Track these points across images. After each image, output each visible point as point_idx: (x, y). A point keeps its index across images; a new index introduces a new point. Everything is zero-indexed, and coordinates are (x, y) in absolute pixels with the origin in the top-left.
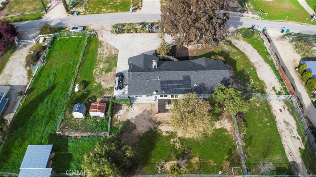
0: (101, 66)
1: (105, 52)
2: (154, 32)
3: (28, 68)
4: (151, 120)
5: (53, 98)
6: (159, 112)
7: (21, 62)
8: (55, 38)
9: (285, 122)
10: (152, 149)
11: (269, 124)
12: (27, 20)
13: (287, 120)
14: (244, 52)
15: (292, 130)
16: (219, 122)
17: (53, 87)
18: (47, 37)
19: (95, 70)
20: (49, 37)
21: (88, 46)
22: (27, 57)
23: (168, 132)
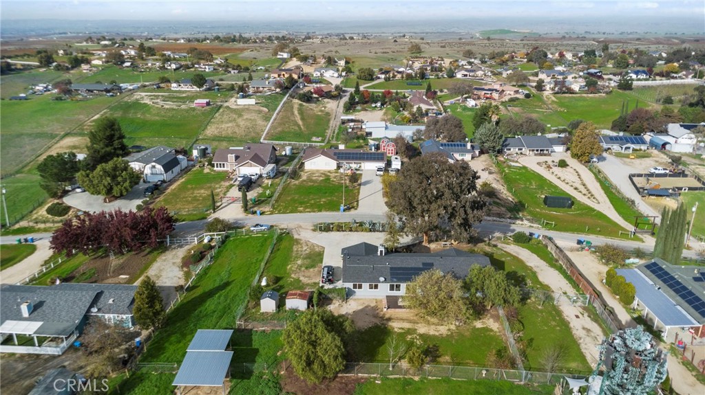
0: (299, 262)
1: (305, 249)
2: (378, 231)
3: (185, 269)
4: (376, 316)
5: (228, 293)
6: (389, 308)
7: (174, 263)
8: (227, 237)
9: (584, 328)
10: (381, 346)
11: (558, 328)
12: (183, 221)
13: (587, 326)
14: (516, 255)
15: (596, 338)
16: (481, 321)
17: (227, 284)
18: (215, 237)
19: (290, 266)
20: (217, 237)
21: (278, 244)
22: (183, 258)
23: (402, 329)
